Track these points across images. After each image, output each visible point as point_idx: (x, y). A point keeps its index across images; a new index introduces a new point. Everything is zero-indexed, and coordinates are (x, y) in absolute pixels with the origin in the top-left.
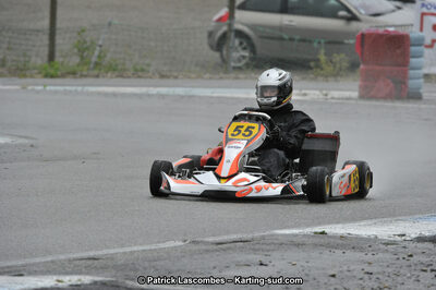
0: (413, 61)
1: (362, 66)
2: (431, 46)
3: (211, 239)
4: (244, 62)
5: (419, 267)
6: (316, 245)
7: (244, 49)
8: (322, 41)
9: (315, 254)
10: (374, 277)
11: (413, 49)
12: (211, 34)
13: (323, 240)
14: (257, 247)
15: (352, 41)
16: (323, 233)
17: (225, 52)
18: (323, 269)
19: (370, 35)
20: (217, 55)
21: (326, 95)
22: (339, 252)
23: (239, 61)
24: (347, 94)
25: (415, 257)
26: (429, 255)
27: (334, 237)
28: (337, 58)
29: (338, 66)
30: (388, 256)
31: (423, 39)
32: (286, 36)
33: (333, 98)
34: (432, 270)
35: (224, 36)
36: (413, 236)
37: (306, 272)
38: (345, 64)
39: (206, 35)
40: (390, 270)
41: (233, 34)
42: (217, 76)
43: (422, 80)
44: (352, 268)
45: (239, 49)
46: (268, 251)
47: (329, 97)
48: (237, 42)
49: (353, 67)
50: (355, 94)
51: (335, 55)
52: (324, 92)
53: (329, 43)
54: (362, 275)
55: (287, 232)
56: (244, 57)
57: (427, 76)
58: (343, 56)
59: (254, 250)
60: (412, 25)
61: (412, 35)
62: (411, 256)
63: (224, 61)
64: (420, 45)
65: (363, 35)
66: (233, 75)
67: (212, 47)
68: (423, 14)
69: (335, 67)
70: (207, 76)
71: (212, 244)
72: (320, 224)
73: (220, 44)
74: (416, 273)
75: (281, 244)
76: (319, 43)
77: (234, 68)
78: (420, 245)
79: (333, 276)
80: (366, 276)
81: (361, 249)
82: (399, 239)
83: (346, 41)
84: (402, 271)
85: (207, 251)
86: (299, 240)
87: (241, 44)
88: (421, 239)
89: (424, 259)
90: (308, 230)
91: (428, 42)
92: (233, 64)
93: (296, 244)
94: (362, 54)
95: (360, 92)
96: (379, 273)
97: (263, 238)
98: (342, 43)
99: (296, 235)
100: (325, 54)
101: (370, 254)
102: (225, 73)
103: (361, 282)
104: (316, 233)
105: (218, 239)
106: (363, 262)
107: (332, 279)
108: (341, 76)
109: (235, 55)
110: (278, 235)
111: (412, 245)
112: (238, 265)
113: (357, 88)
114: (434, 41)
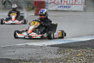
0: (46, 7)
1: (35, 8)
2: (50, 4)
3: (2, 46)
4: (9, 7)
5: (48, 52)
6: (25, 47)
7: (10, 5)
8: (27, 3)
9: (25, 49)
10: (38, 54)
11: (46, 4)
12: (2, 1)
13: (27, 46)
14: (13, 48)
15: (33, 3)
16: (27, 45)
17: (5, 5)
18: (27, 53)
19: (37, 1)
20: (4, 6)
21: (27, 15)
22: (30, 49)
23: (8, 7)
24: (32, 14)
25: (47, 50)
26: (50, 49)
27: (29, 46)
28: (30, 6)
29: (30, 8)
30: (41, 50)
31: (48, 2)
32: (19, 2)
33: (29, 15)
34: (51, 53)
35: (5, 2)
36: (46, 45)
37: (23, 53)
38: (31, 8)
39: (1, 1)
40: (41, 53)
41: (7, 1)
42: (4, 11)
43: (48, 11)
44: (33, 52)
45: (8, 4)
46: (15, 49)
47: (28, 15)
48: (8, 3)
49: (33, 8)
50: (34, 14)
51: (29, 6)
52: (27, 14)
53: (28, 3)
54: (35, 54)
55: (19, 45)
56: (9, 6)
57: (49, 10)
58: (31, 6)
59: (12, 49)
61: (46, 1)
62: (46, 49)
63: (5, 7)
64: (48, 4)
65: (35, 2)
66: (7, 10)
67: (2, 4)
69: (29, 8)
70: (2, 10)
71: (3, 47)
72: (26, 43)
73: (4, 3)
74: (47, 53)
75: (18, 47)
76: (26, 3)
77: (7, 9)
78: (48, 47)
79: (29, 54)
80: (36, 54)
81: (35, 48)
82: (43, 46)
83: (32, 3)
84: (44, 53)
85: (2, 49)
86: (22, 46)
87: (9, 3)
88: (48, 46)
89: (49, 50)
90: (24, 44)
91: (49, 3)
92: (7, 8)
93: (21, 47)
94: (35, 6)
95: (35, 14)
96: (39, 53)
97: (14, 46)
98: (31, 3)
99: (21, 45)
100: (27, 6)
101: (37, 49)
102: (5, 10)
103: (35, 55)
104: (25, 45)
105: (4, 46)
106: (36, 51)
107: (29, 55)
108: (31, 10)
109: (8, 6)
110: (17, 45)
111: (46, 47)
112: (9, 52)
113: (34, 13)
114: (51, 3)
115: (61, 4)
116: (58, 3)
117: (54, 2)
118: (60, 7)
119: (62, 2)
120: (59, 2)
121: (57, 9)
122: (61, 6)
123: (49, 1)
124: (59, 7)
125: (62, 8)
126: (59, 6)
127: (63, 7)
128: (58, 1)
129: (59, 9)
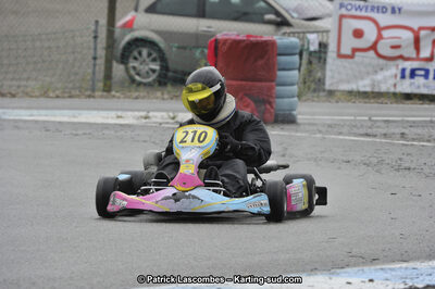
0: (280, 74)
43: (296, 99)
60: (327, 32)
65: (216, 42)
68: (342, 17)
114: (355, 50)
115: (414, 56)
116: (396, 53)
117: (374, 47)
118: (413, 74)
119: (422, 44)
120: (402, 44)
121: (395, 85)
122: (418, 72)
123: (349, 43)
124: (403, 77)
125: (420, 81)
126: (403, 70)
127: (426, 76)
128: (395, 42)
129: (406, 87)
